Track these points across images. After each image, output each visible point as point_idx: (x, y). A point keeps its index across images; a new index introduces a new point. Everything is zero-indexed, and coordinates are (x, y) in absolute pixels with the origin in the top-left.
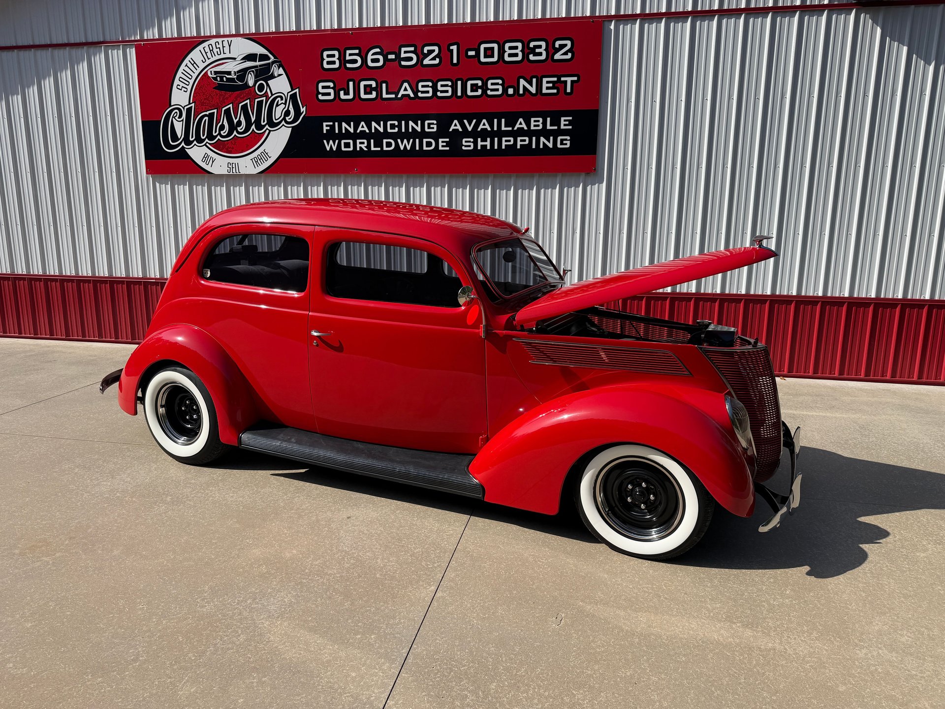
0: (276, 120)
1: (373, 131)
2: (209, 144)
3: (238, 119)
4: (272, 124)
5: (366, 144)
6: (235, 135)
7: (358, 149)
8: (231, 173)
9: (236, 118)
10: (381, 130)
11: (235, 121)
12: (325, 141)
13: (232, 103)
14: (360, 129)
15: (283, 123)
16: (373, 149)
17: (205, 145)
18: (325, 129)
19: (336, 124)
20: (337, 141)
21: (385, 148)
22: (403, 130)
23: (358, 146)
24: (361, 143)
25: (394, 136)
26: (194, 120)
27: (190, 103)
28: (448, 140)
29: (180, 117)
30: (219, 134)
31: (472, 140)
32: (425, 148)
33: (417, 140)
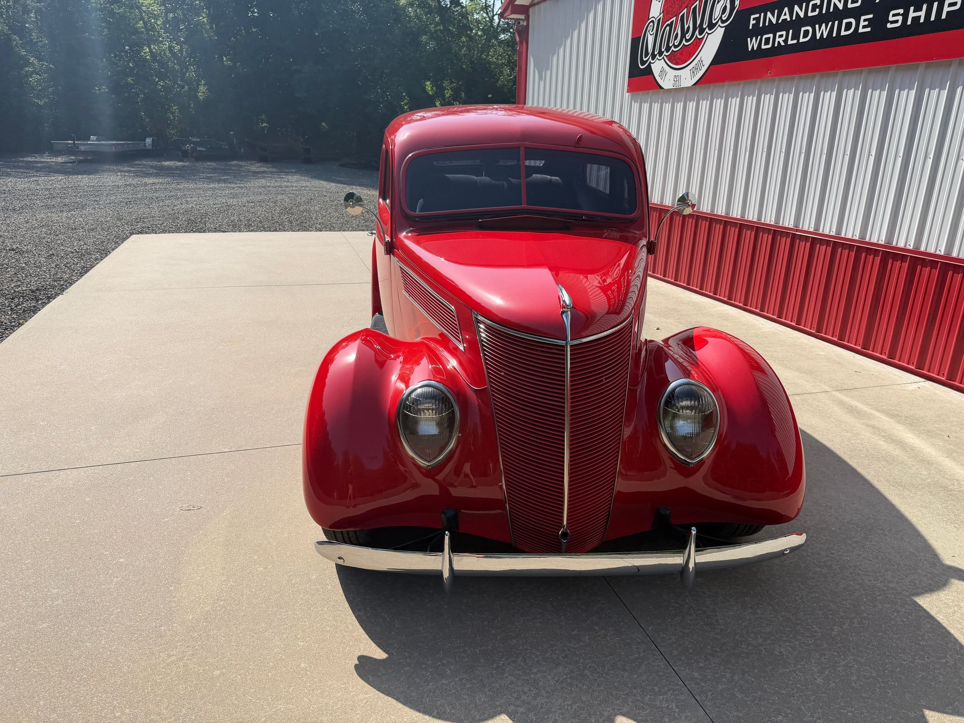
0: (715, 20)
1: (794, 18)
2: (666, 56)
3: (688, 25)
4: (711, 26)
5: (783, 38)
6: (684, 44)
7: (776, 45)
8: (675, 87)
9: (687, 24)
10: (802, 15)
11: (686, 27)
12: (749, 39)
13: (687, 7)
14: (783, 17)
15: (720, 23)
16: (790, 42)
17: (663, 58)
18: (752, 22)
19: (762, 14)
20: (759, 37)
21: (802, 40)
22: (824, 12)
23: (777, 39)
24: (781, 36)
25: (812, 22)
26: (660, 32)
27: (660, 14)
28: (871, 16)
29: (652, 31)
30: (674, 44)
31: (901, 11)
32: (843, 33)
33: (836, 22)
